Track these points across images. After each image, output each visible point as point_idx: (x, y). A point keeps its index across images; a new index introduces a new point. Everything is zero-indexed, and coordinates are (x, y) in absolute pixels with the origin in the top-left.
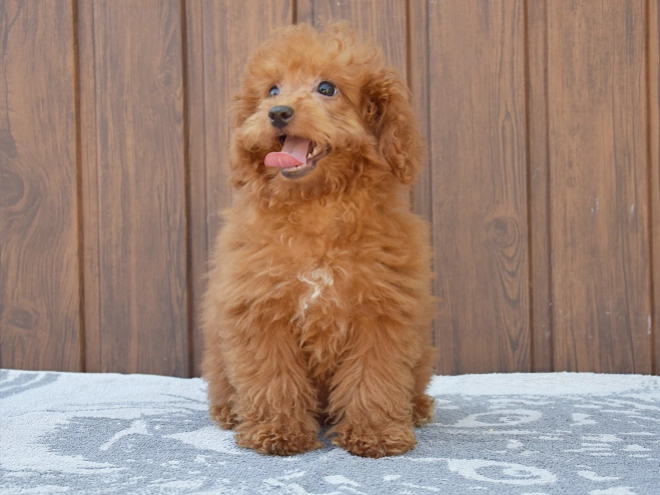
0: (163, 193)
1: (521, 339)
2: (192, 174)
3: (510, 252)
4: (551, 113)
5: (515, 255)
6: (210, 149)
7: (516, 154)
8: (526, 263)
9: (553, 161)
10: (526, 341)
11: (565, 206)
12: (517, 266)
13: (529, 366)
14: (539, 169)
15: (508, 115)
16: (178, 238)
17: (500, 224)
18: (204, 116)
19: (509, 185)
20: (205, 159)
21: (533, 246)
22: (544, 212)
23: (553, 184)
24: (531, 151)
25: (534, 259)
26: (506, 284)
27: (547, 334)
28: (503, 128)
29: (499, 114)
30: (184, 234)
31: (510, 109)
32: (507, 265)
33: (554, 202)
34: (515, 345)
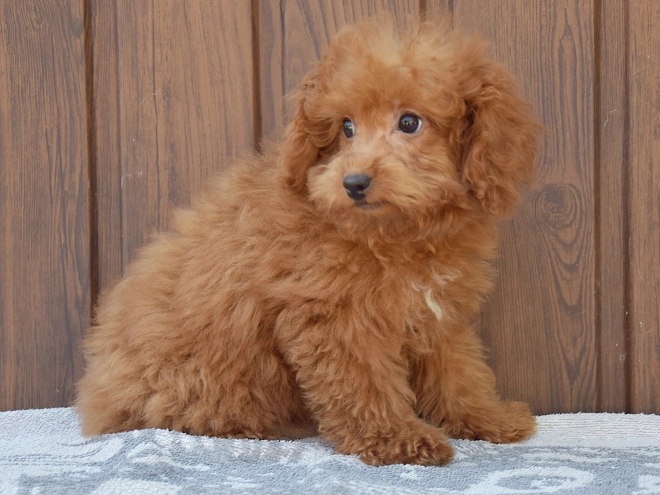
0: (55, 141)
1: (583, 364)
2: (98, 113)
3: (568, 236)
4: (632, 27)
5: (575, 240)
6: (124, 76)
7: (579, 90)
8: (592, 252)
9: (634, 100)
10: (589, 367)
11: (651, 165)
12: (578, 258)
13: (594, 404)
14: (613, 112)
15: (568, 30)
16: (76, 210)
17: (554, 194)
18: (116, 24)
19: (568, 136)
20: (118, 91)
21: (603, 227)
22: (620, 176)
23: (634, 136)
24: (602, 85)
25: (603, 247)
26: (562, 284)
27: (622, 358)
28: (561, 50)
29: (554, 28)
30: (87, 204)
31: (572, 20)
32: (562, 254)
33: (634, 162)
34: (573, 374)
